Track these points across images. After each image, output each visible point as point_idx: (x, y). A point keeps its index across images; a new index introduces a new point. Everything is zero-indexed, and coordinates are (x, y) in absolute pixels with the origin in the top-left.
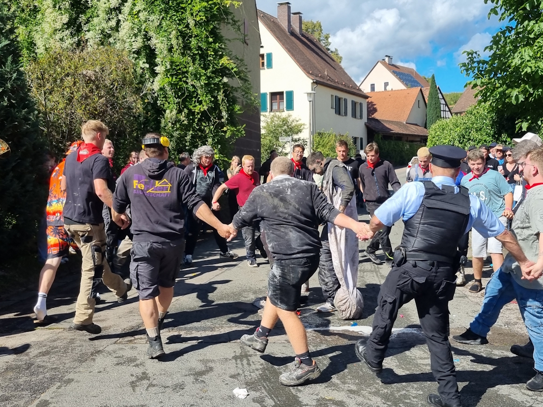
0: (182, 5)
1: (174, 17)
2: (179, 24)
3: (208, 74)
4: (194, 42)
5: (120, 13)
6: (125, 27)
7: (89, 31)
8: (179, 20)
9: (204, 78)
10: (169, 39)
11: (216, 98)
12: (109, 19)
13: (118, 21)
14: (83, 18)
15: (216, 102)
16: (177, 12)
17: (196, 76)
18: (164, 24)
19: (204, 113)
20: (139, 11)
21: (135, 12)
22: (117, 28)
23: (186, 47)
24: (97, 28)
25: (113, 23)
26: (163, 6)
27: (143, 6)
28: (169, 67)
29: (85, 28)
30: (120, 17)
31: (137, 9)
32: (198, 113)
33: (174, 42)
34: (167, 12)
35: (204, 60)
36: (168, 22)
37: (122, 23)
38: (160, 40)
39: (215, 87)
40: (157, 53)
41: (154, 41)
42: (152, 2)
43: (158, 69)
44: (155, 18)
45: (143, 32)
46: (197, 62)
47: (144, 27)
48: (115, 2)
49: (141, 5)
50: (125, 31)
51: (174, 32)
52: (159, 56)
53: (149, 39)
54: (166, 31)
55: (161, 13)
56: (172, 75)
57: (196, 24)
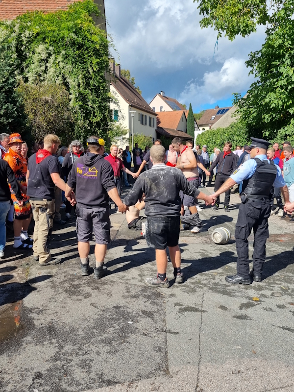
0: (84, 60)
1: (80, 67)
2: (83, 71)
3: (100, 101)
4: (91, 82)
5: (47, 62)
6: (51, 71)
7: (28, 72)
8: (82, 68)
9: (98, 102)
10: (78, 80)
11: (104, 114)
12: (41, 66)
13: (46, 67)
14: (24, 64)
15: (104, 116)
16: (81, 63)
17: (94, 102)
18: (75, 70)
19: (98, 123)
20: (59, 62)
21: (57, 62)
22: (45, 71)
23: (87, 84)
24: (34, 71)
25: (43, 68)
26: (73, 60)
27: (62, 59)
28: (78, 95)
29: (26, 70)
30: (47, 64)
31: (58, 60)
32: (95, 123)
33: (81, 81)
34: (76, 64)
35: (97, 92)
36: (76, 69)
37: (48, 68)
38: (73, 79)
39: (103, 108)
40: (70, 87)
41: (68, 80)
42: (66, 57)
43: (71, 97)
44: (69, 66)
45: (62, 75)
46: (93, 93)
47: (62, 71)
48: (44, 56)
49: (60, 59)
50: (51, 73)
51: (81, 75)
52: (72, 89)
53: (66, 79)
54: (76, 74)
55: (73, 64)
56: (79, 100)
57: (94, 71)
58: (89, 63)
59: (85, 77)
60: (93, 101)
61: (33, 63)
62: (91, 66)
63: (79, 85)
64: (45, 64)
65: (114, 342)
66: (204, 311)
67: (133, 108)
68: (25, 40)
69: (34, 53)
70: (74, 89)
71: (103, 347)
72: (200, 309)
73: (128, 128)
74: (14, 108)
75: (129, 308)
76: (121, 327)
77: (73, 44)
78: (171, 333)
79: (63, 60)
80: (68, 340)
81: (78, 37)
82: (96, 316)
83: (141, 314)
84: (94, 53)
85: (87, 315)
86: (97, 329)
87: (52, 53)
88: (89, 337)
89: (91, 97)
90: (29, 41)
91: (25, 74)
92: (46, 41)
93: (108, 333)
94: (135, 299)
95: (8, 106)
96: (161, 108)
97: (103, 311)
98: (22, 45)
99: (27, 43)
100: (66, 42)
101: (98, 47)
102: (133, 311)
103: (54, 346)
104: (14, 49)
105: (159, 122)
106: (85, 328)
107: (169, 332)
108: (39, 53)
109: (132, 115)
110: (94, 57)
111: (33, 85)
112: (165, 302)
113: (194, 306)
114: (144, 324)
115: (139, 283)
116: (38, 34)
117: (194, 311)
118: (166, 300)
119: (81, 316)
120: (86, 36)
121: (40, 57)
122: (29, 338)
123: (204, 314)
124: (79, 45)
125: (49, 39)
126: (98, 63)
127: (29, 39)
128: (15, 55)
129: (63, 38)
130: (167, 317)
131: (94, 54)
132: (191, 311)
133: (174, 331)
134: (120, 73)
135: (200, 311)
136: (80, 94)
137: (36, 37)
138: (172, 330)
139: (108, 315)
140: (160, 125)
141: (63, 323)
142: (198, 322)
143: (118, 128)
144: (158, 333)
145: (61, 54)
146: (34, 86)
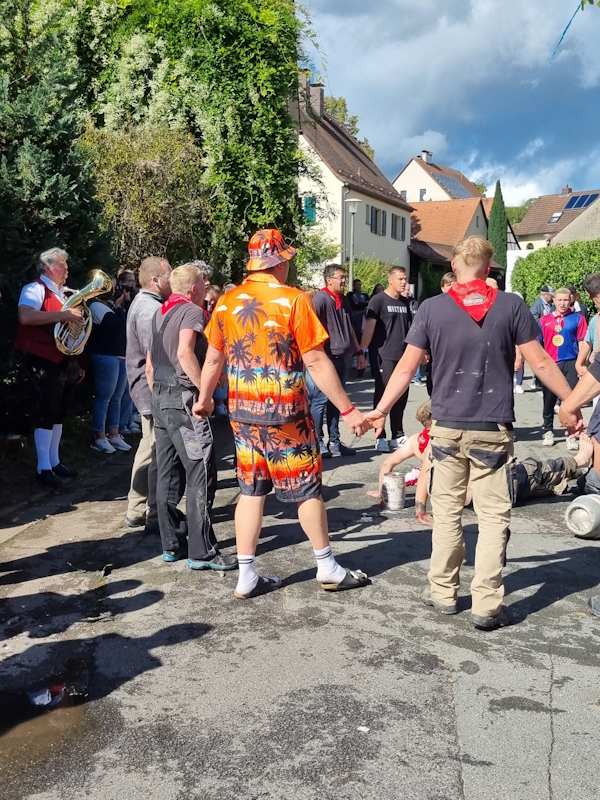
0: (240, 71)
1: (229, 88)
2: (236, 98)
3: (275, 172)
4: (256, 125)
5: (150, 77)
6: (160, 98)
7: (105, 102)
8: (235, 91)
9: (270, 176)
10: (223, 119)
13: (148, 90)
14: (96, 83)
16: (231, 79)
17: (260, 174)
18: (216, 97)
20: (179, 77)
21: (173, 77)
22: (145, 101)
23: (246, 131)
24: (118, 99)
25: (140, 92)
26: (213, 71)
27: (185, 70)
29: (100, 98)
30: (151, 83)
31: (176, 72)
33: (229, 123)
34: (219, 81)
35: (269, 150)
36: (220, 94)
37: (153, 92)
38: (210, 119)
39: (283, 190)
40: (204, 138)
41: (200, 121)
42: (196, 64)
43: (207, 161)
44: (202, 87)
45: (185, 108)
46: (260, 153)
47: (186, 100)
48: (143, 62)
49: (181, 68)
50: (159, 104)
51: (230, 109)
52: (207, 142)
53: (193, 118)
54: (218, 107)
55: (211, 80)
56: (225, 171)
57: (261, 98)
58: (250, 78)
59: (241, 113)
60: (258, 172)
61: (117, 81)
62: (255, 85)
63: (224, 134)
64: (146, 82)
65: (323, 778)
66: (557, 711)
67: (352, 192)
68: (98, 24)
69: (120, 56)
70: (213, 143)
71: (297, 788)
72: (546, 704)
73: (338, 242)
74: (71, 186)
75: (359, 692)
76: (340, 739)
77: (214, 30)
78: (472, 763)
79: (188, 70)
80: (207, 765)
81: (226, 15)
82: (276, 707)
83: (391, 708)
84: (263, 52)
85: (252, 703)
86: (278, 740)
87: (162, 55)
88: (258, 760)
89: (254, 162)
90: (109, 27)
91: (96, 107)
92: (149, 26)
93: (307, 752)
94: (372, 668)
95: (57, 182)
96: (423, 192)
97: (292, 695)
98: (92, 38)
99: (103, 32)
100: (197, 27)
101: (274, 38)
102: (369, 700)
103: (173, 777)
104: (72, 47)
105: (416, 228)
106: (249, 735)
107: (467, 759)
108: (132, 57)
109: (352, 209)
110: (263, 64)
111: (115, 133)
112: (450, 680)
113: (528, 695)
114: (399, 735)
115: (379, 630)
116: (129, 9)
117: (529, 709)
118: (454, 675)
119: (237, 705)
120: (244, 12)
121: (132, 66)
122: (109, 754)
123: (558, 719)
124: (227, 34)
125: (157, 21)
126: (273, 79)
127: (108, 23)
128: (73, 62)
129: (189, 19)
130: (459, 719)
131: (263, 57)
132: (523, 708)
133: (480, 759)
134: (322, 106)
135: (547, 710)
136: (227, 154)
137: (124, 18)
138: (474, 755)
139: (304, 706)
140: (420, 236)
141: (194, 719)
142: (544, 740)
143: (316, 241)
144: (438, 760)
145: (184, 56)
146: (119, 135)
